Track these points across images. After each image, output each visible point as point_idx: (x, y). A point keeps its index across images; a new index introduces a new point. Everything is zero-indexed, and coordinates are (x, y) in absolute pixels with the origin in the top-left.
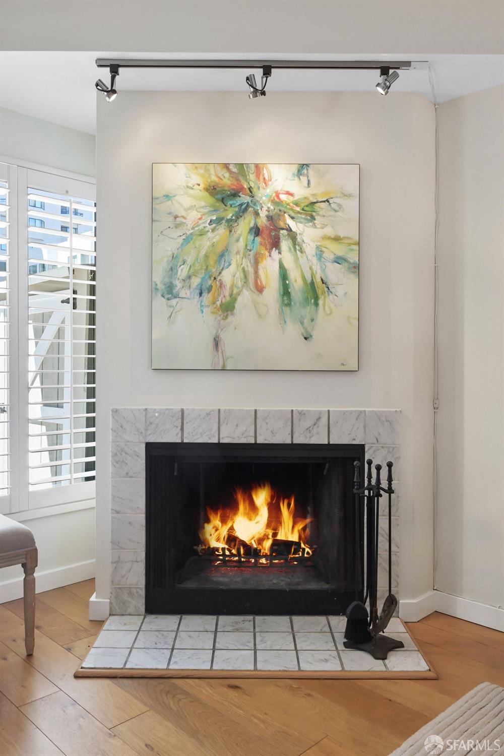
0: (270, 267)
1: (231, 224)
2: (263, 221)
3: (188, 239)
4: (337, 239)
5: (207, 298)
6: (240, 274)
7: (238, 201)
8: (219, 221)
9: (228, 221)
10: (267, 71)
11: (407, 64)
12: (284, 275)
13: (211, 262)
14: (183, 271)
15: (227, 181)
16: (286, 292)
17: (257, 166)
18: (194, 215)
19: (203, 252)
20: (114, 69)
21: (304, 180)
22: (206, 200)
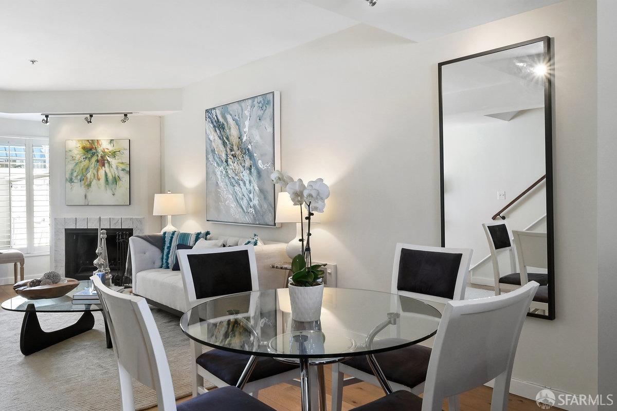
0: (101, 173)
1: (90, 159)
2: (99, 157)
3: (77, 164)
4: (122, 163)
5: (83, 182)
6: (92, 175)
7: (92, 152)
8: (86, 158)
9: (89, 158)
10: (91, 116)
11: (132, 113)
12: (106, 175)
13: (84, 171)
14: (75, 174)
15: (88, 145)
16: (107, 180)
17: (97, 140)
18: (78, 157)
19: (81, 168)
20: (47, 116)
21: (112, 144)
22: (82, 151)
